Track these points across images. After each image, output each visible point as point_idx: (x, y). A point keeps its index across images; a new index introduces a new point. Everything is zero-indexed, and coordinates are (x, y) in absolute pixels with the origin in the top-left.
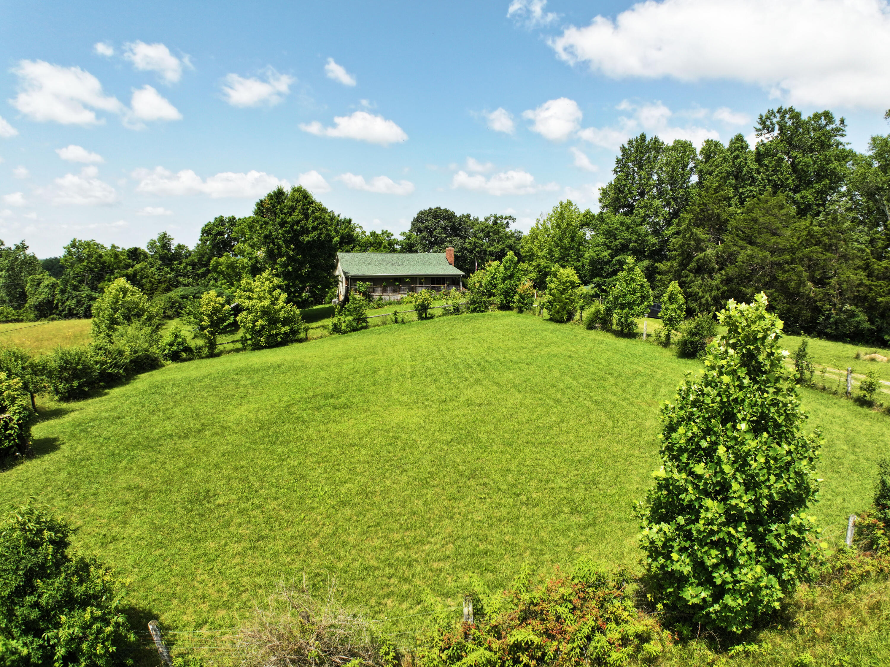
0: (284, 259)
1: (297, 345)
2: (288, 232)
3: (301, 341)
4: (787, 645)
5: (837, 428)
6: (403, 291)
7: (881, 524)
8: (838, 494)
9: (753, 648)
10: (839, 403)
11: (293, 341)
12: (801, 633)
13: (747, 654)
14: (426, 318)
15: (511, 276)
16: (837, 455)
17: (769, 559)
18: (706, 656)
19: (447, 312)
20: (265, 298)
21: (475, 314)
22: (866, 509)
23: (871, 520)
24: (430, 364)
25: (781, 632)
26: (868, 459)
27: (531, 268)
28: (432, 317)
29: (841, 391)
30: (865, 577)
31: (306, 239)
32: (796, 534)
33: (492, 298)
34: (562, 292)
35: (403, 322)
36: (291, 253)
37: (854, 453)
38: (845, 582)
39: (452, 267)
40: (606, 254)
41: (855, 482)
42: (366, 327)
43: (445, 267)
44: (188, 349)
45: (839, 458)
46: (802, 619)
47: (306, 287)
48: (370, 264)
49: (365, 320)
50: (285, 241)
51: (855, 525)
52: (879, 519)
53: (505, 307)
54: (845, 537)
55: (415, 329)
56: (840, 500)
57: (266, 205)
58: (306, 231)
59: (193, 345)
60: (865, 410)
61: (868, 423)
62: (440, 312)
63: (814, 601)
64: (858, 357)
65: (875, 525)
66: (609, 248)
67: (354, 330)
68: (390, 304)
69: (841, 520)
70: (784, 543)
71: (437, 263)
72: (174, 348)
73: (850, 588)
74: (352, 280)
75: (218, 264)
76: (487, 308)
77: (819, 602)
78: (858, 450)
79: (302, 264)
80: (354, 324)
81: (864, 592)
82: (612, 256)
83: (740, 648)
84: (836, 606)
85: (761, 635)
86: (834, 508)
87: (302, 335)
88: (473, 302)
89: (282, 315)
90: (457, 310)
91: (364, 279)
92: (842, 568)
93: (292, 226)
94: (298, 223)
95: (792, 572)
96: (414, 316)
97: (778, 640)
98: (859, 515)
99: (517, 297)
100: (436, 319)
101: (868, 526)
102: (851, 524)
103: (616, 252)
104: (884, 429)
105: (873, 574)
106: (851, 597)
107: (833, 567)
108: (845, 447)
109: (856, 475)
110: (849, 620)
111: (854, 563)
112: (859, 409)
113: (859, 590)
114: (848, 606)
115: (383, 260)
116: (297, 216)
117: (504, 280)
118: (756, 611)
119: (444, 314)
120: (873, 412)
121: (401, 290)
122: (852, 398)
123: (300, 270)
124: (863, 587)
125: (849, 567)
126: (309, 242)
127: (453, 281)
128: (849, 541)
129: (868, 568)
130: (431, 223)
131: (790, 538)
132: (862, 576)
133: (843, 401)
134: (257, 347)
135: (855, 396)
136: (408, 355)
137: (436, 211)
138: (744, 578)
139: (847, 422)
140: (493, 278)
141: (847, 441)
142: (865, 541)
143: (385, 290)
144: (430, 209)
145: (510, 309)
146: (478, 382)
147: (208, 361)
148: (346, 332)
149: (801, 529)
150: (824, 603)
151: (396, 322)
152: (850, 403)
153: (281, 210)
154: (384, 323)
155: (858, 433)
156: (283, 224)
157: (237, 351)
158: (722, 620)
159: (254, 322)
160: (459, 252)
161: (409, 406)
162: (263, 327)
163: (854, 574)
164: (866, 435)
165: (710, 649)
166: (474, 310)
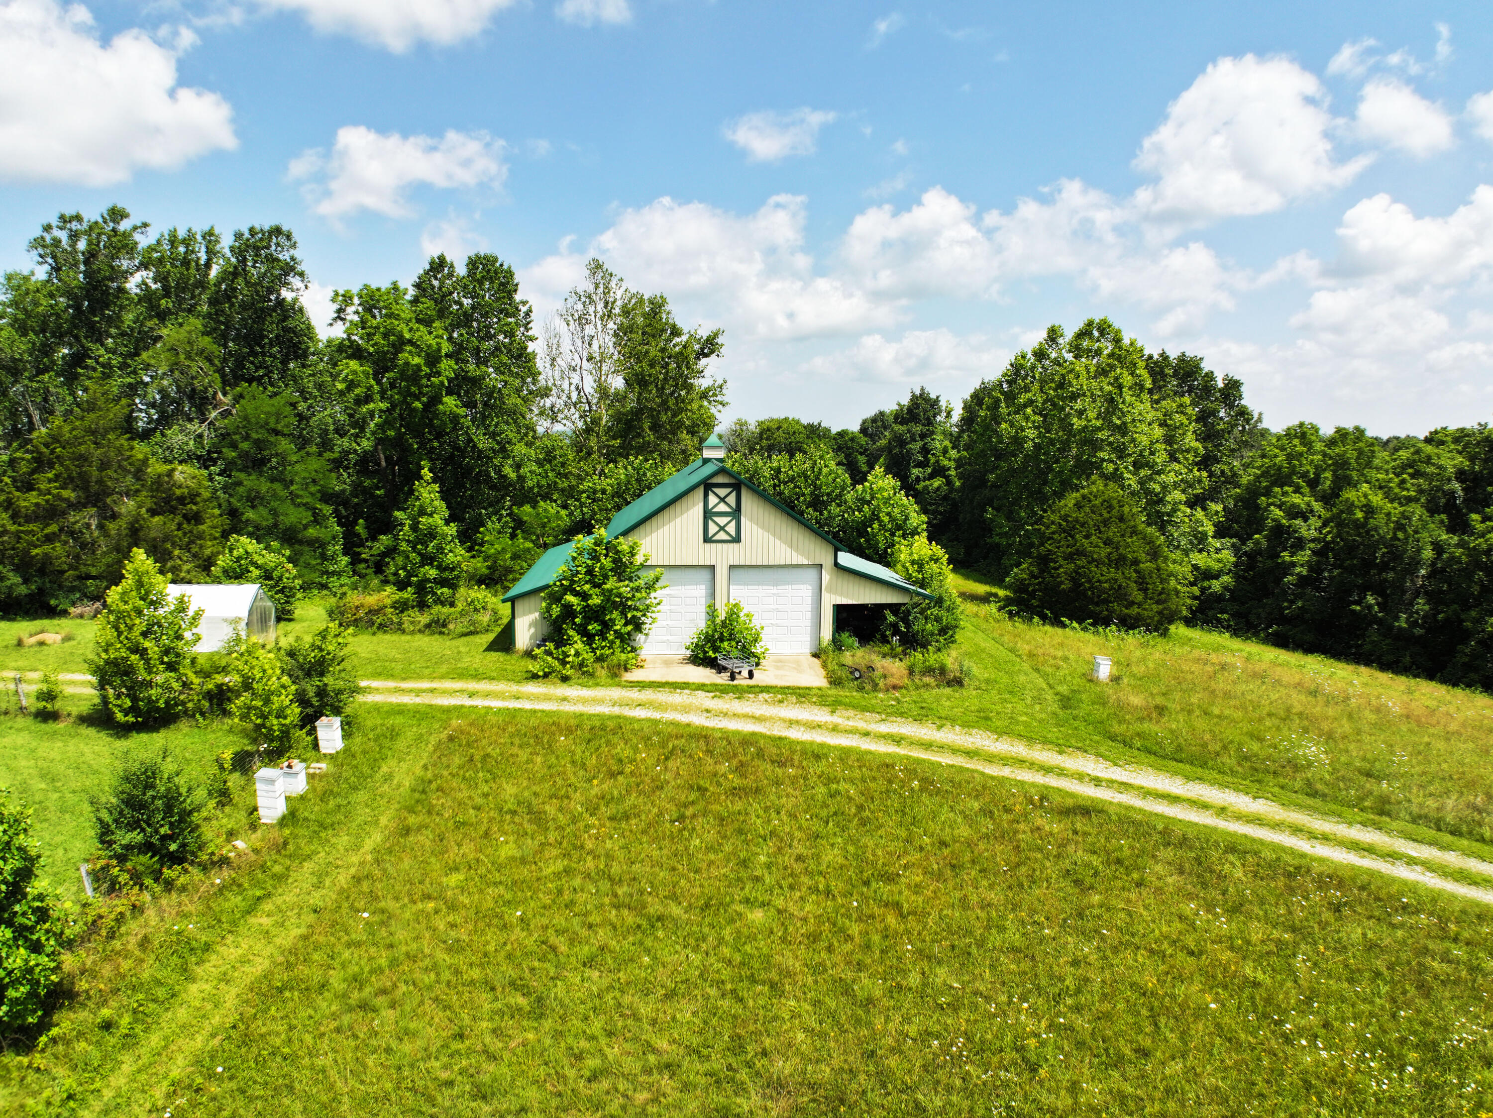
4: (83, 1015)
5: (24, 763)
7: (114, 862)
8: (57, 847)
9: (54, 1031)
10: (16, 726)
12: (89, 998)
13: (54, 1041)
16: (37, 799)
17: (26, 939)
18: (20, 1062)
22: (93, 850)
23: (101, 863)
25: (71, 1008)
26: (74, 792)
29: (13, 708)
30: (120, 919)
32: (38, 904)
37: (57, 789)
38: (104, 933)
41: (69, 824)
45: (41, 802)
46: (82, 985)
51: (88, 873)
52: (111, 858)
54: (84, 890)
56: (61, 852)
60: (51, 726)
61: (60, 744)
63: (84, 964)
64: (20, 643)
65: (108, 865)
69: (72, 873)
70: (33, 918)
73: (111, 935)
77: (89, 963)
78: (59, 784)
81: (127, 934)
83: (43, 1039)
84: (107, 959)
85: (55, 1018)
86: (59, 864)
92: (94, 921)
95: (52, 942)
97: (72, 1015)
98: (87, 861)
101: (102, 868)
102: (84, 874)
104: (82, 746)
105: (128, 914)
106: (117, 944)
107: (86, 924)
108: (43, 786)
109: (67, 816)
110: (125, 965)
111: (104, 911)
112: (43, 726)
113: (122, 935)
114: (118, 953)
118: (37, 995)
120: (61, 726)
122: (30, 714)
124: (123, 929)
125: (101, 917)
128: (89, 892)
129: (119, 910)
131: (35, 910)
132: (117, 920)
133: (21, 722)
135: (33, 710)
138: (16, 966)
139: (33, 751)
141: (42, 777)
142: (106, 885)
149: (40, 897)
150: (94, 962)
152: (29, 721)
155: (52, 761)
158: (17, 1018)
163: (109, 921)
164: (62, 761)
165: (18, 1054)
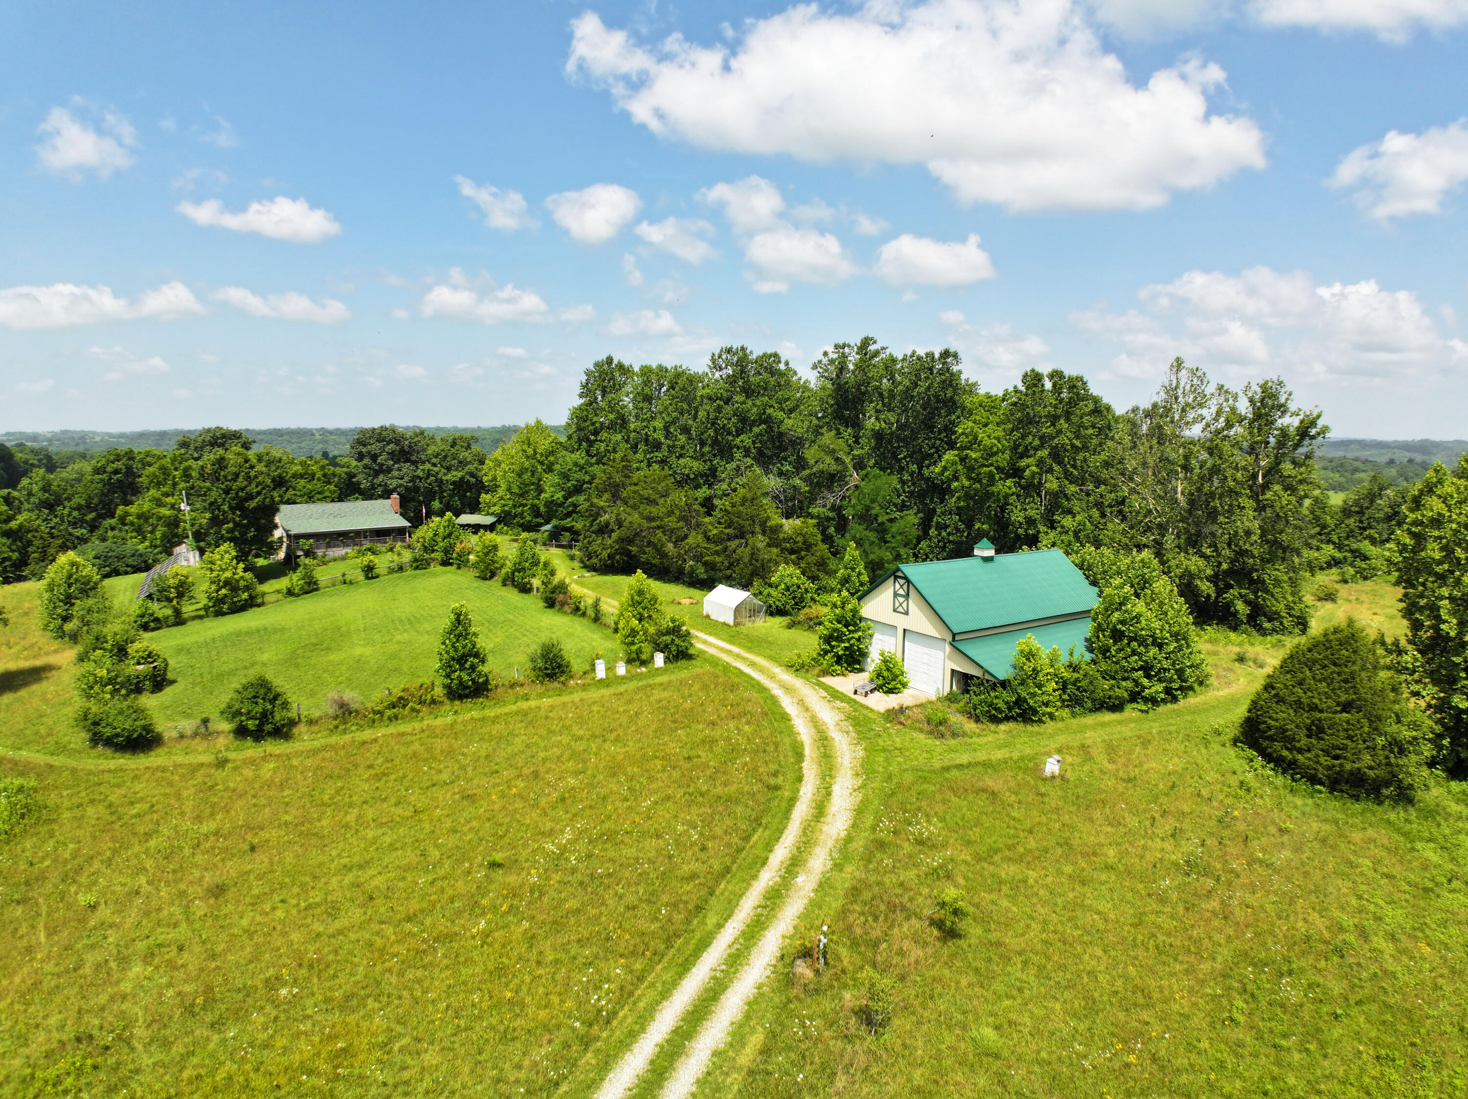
0: (231, 525)
1: (256, 609)
2: (234, 499)
3: (259, 606)
6: (348, 545)
11: (252, 605)
14: (372, 578)
15: (449, 535)
19: (391, 571)
20: (227, 569)
21: (418, 571)
24: (376, 621)
27: (495, 500)
28: (377, 577)
31: (252, 504)
33: (433, 555)
34: (486, 554)
35: (351, 583)
36: (237, 519)
39: (398, 516)
40: (559, 495)
42: (317, 589)
43: (390, 517)
44: (157, 620)
47: (251, 550)
48: (310, 517)
49: (315, 583)
50: (230, 507)
53: (445, 563)
55: (362, 590)
57: (207, 470)
58: (250, 497)
59: (160, 616)
62: (385, 571)
66: (563, 489)
67: (307, 593)
68: (335, 560)
71: (382, 513)
72: (145, 620)
74: (295, 538)
75: (127, 514)
76: (429, 564)
79: (247, 527)
80: (306, 587)
82: (566, 498)
87: (259, 601)
88: (416, 560)
89: (242, 583)
90: (401, 569)
91: (307, 536)
93: (237, 494)
94: (242, 489)
96: (361, 577)
99: (455, 555)
100: (381, 578)
103: (569, 494)
115: (324, 512)
116: (241, 482)
117: (444, 538)
119: (389, 573)
121: (346, 545)
123: (246, 534)
126: (254, 508)
127: (400, 533)
128: (516, 675)
130: (375, 448)
134: (219, 613)
136: (360, 615)
137: (380, 434)
140: (435, 535)
143: (329, 546)
144: (374, 429)
145: (451, 564)
146: (405, 631)
147: (174, 630)
148: (299, 595)
151: (345, 583)
153: (225, 477)
154: (334, 585)
156: (227, 491)
157: (201, 617)
159: (217, 591)
160: (410, 481)
161: (364, 646)
162: (226, 595)
166: (417, 568)
